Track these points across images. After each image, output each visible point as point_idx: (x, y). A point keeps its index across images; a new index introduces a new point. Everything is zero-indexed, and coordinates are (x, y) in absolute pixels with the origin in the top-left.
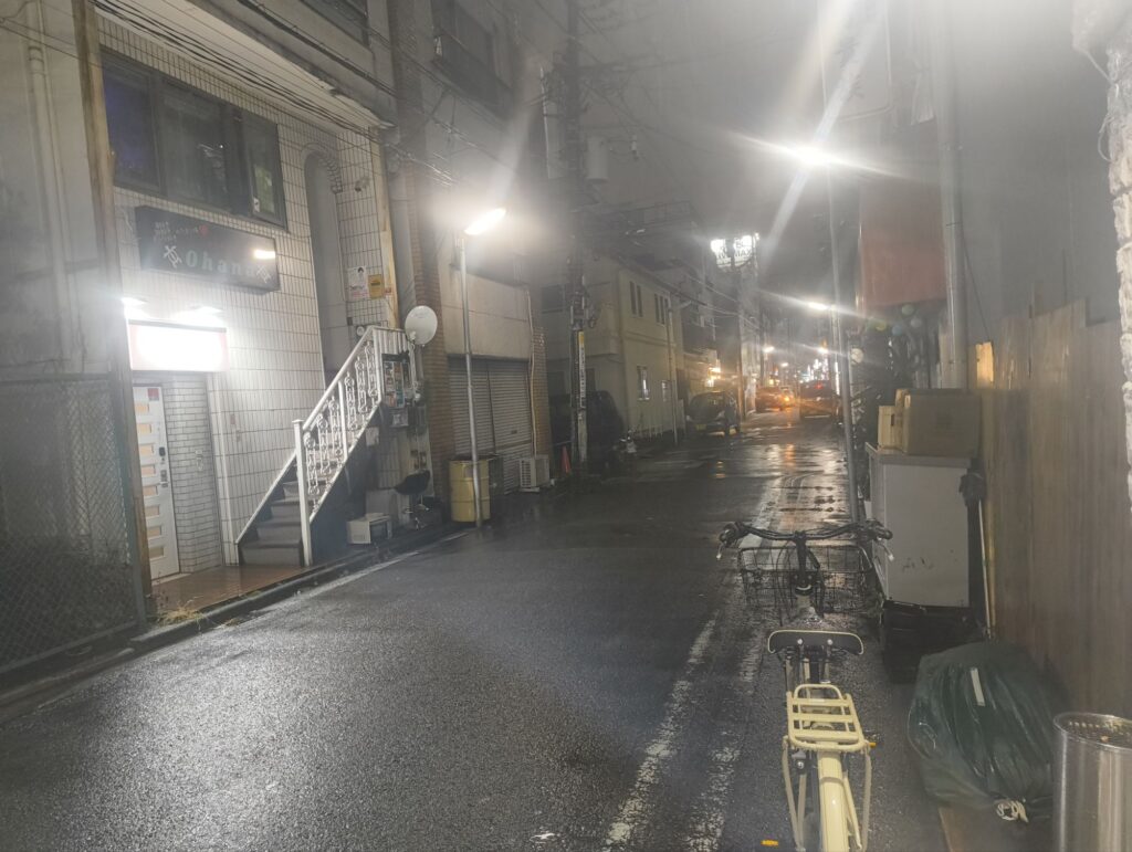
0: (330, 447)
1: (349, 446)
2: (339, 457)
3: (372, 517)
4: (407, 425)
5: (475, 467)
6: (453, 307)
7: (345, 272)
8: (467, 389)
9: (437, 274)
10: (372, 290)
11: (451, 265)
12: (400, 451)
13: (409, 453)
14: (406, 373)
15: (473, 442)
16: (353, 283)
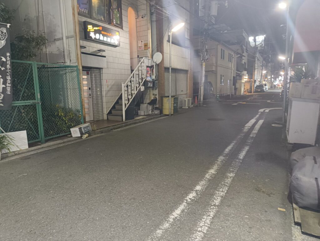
1: (136, 91)
4: (152, 86)
5: (170, 99)
6: (167, 53)
7: (137, 42)
8: (169, 77)
9: (163, 43)
10: (145, 48)
11: (167, 41)
12: (150, 93)
13: (152, 94)
14: (153, 72)
15: (170, 93)
16: (139, 45)
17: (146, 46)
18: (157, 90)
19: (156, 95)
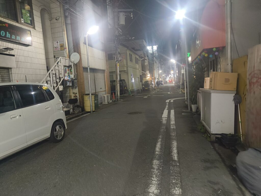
4: (71, 85)
5: (91, 97)
6: (84, 54)
7: (53, 43)
8: (88, 76)
9: (80, 45)
10: (61, 48)
11: (84, 43)
12: (70, 93)
13: (72, 93)
14: (71, 72)
15: (90, 91)
16: (55, 46)
17: (63, 46)
18: (77, 89)
19: (76, 93)
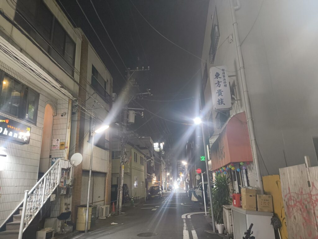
0: (37, 201)
1: (44, 201)
2: (39, 205)
3: (47, 230)
4: (65, 193)
5: (87, 210)
6: (86, 154)
7: (52, 140)
9: (83, 144)
10: (61, 147)
11: (88, 141)
14: (68, 176)
16: (54, 144)
17: (63, 145)
18: (71, 198)
19: (69, 204)
